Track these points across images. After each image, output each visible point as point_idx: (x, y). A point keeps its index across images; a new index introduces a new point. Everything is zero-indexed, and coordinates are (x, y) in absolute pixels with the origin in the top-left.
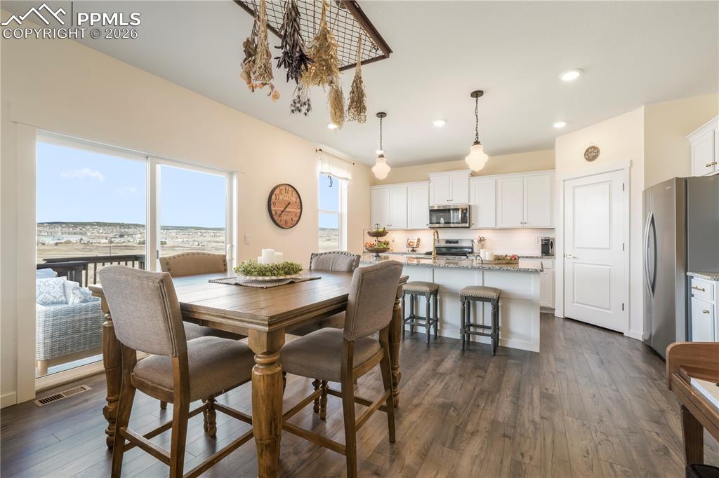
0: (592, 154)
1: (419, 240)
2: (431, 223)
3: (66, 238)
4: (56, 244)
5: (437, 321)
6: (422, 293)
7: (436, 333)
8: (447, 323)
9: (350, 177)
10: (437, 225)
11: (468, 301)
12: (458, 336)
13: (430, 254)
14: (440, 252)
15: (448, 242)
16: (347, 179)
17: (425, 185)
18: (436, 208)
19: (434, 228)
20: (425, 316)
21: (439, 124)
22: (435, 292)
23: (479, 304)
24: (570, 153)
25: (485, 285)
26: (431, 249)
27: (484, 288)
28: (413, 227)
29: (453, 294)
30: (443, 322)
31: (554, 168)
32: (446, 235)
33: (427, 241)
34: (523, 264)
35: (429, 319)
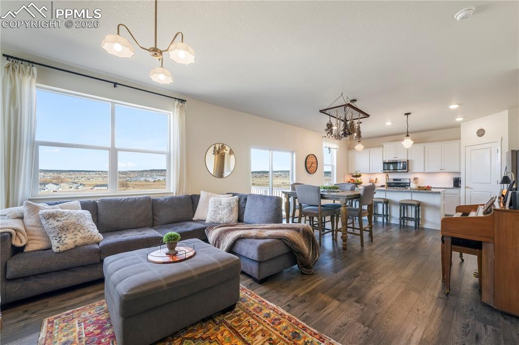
0: (481, 133)
1: (376, 179)
2: (384, 170)
3: (158, 178)
4: (154, 181)
5: (388, 215)
6: (380, 202)
7: (387, 221)
8: (393, 217)
9: (338, 148)
10: (388, 171)
11: (404, 206)
12: (398, 223)
13: (383, 186)
14: (389, 185)
15: (394, 180)
16: (336, 148)
17: (380, 150)
18: (387, 162)
19: (386, 172)
20: (382, 213)
21: (389, 124)
22: (387, 202)
23: (409, 207)
24: (469, 132)
25: (413, 199)
26: (384, 184)
27: (412, 200)
28: (373, 172)
29: (395, 203)
30: (391, 216)
31: (460, 139)
32: (392, 176)
33: (382, 179)
34: (433, 190)
35: (384, 215)
